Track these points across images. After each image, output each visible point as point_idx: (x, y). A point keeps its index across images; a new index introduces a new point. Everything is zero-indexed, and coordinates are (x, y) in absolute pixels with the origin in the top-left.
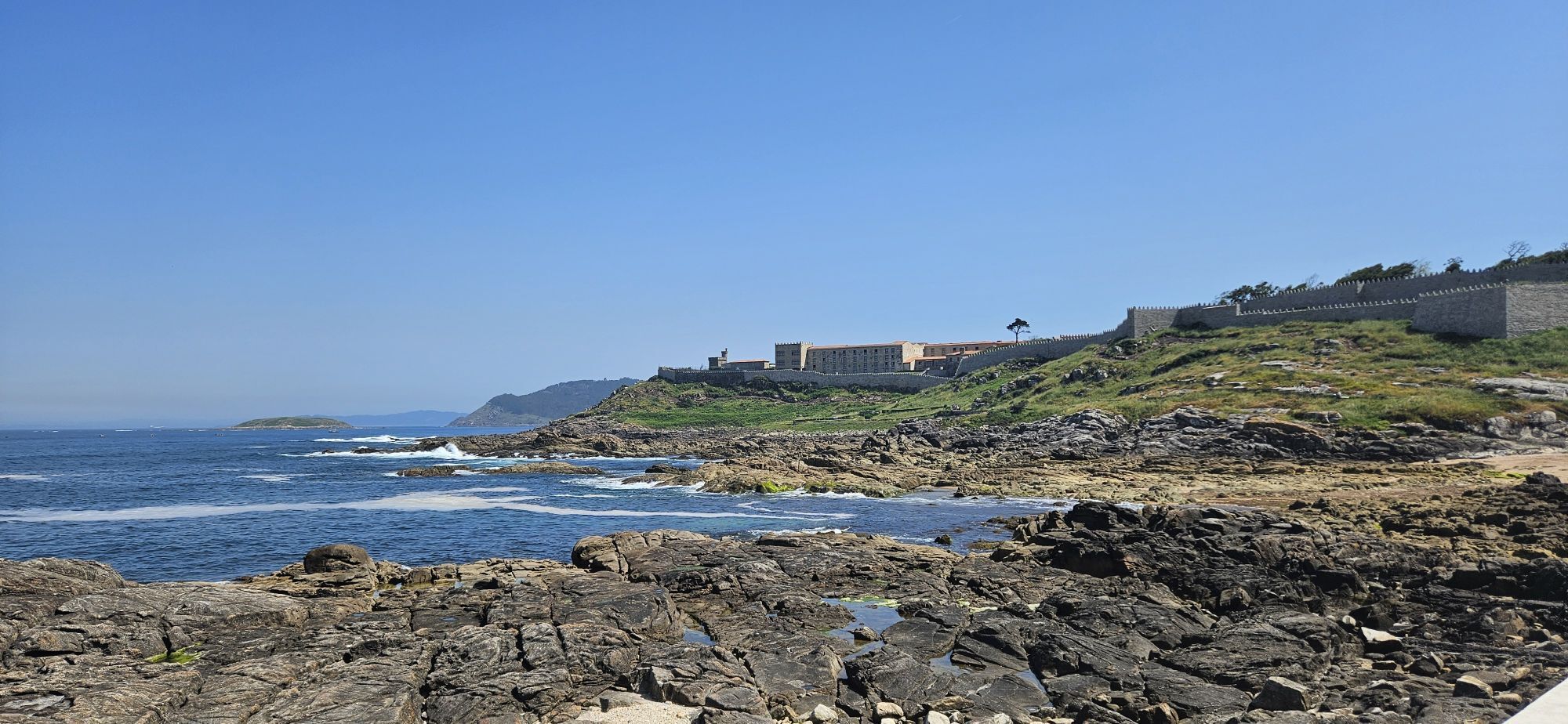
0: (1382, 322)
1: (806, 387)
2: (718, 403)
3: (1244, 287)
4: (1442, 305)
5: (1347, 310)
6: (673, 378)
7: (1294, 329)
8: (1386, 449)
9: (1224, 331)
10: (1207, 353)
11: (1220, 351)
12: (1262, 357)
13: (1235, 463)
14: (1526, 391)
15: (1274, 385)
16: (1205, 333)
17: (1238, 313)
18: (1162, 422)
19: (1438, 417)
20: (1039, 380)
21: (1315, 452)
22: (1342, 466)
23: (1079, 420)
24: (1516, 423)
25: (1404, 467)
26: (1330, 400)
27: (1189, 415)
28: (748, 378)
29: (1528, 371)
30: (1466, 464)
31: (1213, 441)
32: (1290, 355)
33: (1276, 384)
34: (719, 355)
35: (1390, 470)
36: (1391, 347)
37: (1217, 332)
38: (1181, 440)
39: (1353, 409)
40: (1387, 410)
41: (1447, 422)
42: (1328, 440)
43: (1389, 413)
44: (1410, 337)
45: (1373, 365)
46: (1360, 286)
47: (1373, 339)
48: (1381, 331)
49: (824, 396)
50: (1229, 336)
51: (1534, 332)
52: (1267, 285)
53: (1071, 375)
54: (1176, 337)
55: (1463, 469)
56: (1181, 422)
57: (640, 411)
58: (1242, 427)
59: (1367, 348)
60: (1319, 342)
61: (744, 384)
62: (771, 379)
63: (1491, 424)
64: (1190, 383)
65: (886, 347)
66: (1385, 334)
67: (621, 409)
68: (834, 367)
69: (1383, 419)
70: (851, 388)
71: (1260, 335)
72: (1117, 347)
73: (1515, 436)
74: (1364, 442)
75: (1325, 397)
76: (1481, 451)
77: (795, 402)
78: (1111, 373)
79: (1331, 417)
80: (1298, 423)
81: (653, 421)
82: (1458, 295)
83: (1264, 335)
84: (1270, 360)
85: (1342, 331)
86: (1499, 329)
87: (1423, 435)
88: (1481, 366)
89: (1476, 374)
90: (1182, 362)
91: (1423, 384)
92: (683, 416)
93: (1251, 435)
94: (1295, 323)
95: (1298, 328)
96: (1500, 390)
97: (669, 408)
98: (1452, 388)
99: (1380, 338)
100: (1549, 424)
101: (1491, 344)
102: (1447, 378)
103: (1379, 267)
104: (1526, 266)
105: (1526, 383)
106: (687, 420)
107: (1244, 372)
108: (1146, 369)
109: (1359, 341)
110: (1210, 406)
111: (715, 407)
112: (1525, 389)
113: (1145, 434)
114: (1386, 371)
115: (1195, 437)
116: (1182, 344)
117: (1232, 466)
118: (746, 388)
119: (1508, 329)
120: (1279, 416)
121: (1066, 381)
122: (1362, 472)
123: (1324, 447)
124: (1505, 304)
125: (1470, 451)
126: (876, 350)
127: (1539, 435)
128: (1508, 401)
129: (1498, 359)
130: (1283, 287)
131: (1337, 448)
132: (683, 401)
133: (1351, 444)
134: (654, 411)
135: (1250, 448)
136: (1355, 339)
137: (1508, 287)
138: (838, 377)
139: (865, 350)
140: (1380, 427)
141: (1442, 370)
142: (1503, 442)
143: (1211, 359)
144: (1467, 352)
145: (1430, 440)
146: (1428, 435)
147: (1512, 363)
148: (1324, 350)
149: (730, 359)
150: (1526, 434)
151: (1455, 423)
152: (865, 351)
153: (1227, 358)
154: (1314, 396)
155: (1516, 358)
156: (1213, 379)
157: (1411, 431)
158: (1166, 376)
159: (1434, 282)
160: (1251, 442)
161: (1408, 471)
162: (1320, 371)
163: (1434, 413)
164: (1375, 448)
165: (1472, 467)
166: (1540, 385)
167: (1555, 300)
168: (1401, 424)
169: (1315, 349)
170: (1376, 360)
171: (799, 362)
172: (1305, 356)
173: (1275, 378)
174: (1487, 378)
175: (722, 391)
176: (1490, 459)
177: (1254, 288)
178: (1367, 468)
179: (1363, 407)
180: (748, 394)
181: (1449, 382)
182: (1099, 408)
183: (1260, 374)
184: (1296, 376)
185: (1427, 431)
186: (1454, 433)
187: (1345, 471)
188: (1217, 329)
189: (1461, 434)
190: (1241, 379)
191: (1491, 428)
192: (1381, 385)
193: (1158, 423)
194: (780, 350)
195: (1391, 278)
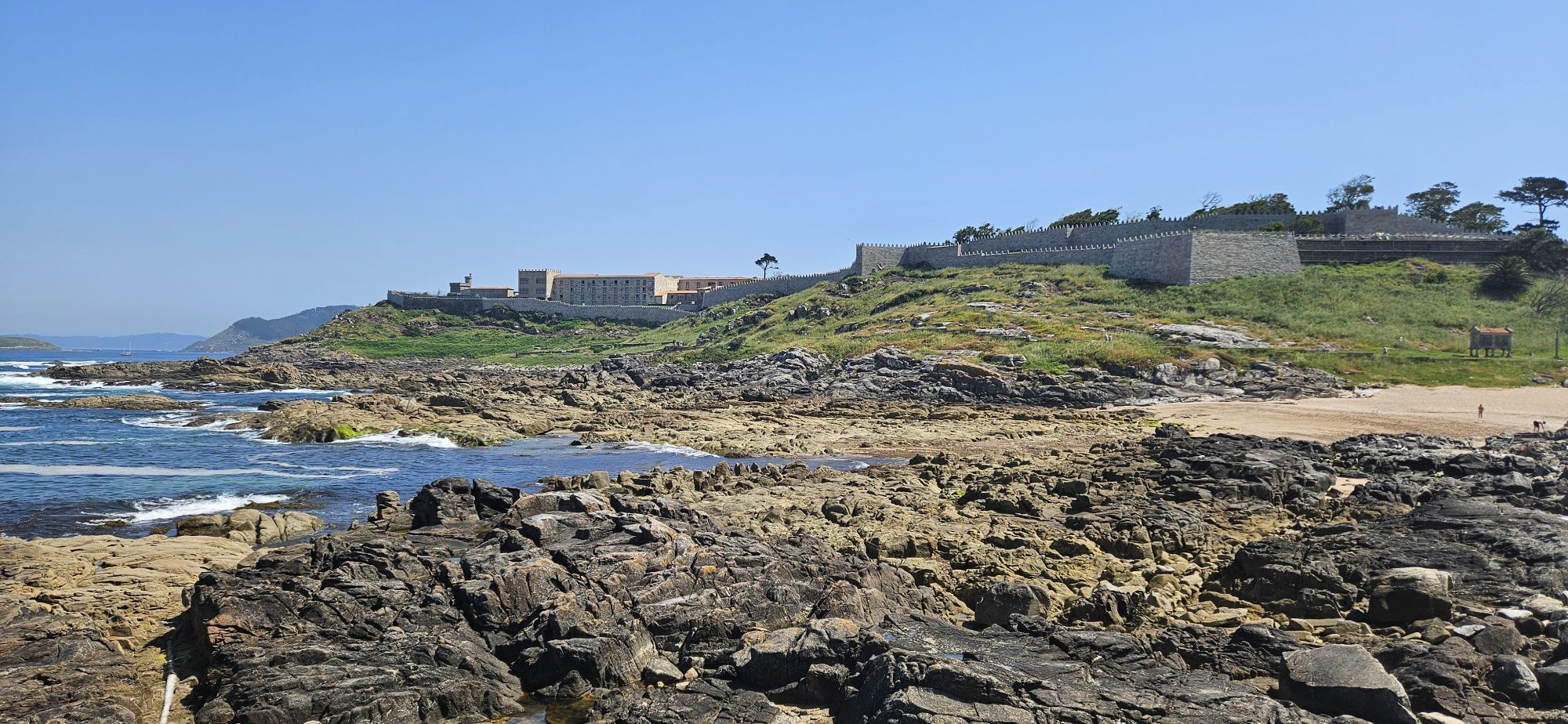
0: (1084, 267)
1: (550, 318)
2: (450, 332)
3: (969, 228)
4: (1136, 251)
5: (1055, 254)
6: (401, 303)
7: (1007, 271)
8: (1060, 394)
9: (944, 271)
10: (924, 293)
11: (936, 291)
12: (971, 298)
13: (913, 407)
14: (1198, 338)
15: (972, 325)
16: (927, 273)
17: (959, 253)
18: (863, 362)
19: (1113, 362)
20: (766, 316)
21: (994, 396)
22: (1014, 412)
23: (782, 358)
24: (1183, 370)
25: (1071, 414)
26: (1020, 343)
27: (888, 355)
28: (486, 306)
29: (1203, 318)
30: (1127, 412)
31: (903, 383)
32: (995, 296)
33: (977, 325)
34: (463, 281)
35: (1057, 417)
36: (1087, 291)
37: (938, 272)
38: (874, 382)
39: (1037, 353)
40: (1068, 354)
41: (1120, 367)
42: (1008, 384)
43: (1069, 357)
44: (1105, 282)
45: (1067, 308)
46: (1069, 230)
47: (1073, 284)
48: (1081, 275)
49: (568, 328)
50: (948, 277)
51: (1214, 281)
52: (989, 227)
53: (796, 311)
54: (901, 275)
55: (1124, 417)
56: (879, 361)
57: (358, 339)
58: (932, 369)
59: (1066, 292)
60: (1024, 285)
61: (482, 313)
62: (513, 307)
63: (1159, 370)
64: (899, 322)
65: (638, 279)
66: (1084, 278)
67: (336, 336)
68: (583, 298)
69: (1064, 363)
70: (598, 321)
71: (974, 276)
72: (843, 285)
73: (1180, 383)
74: (1041, 387)
75: (1016, 339)
76: (1147, 398)
77: (536, 333)
78: (833, 311)
79: (1016, 360)
80: (984, 366)
81: (371, 350)
82: (1150, 241)
83: (978, 276)
84: (977, 301)
85: (1048, 275)
86: (1183, 277)
87: (1097, 381)
88: (1163, 313)
89: (1157, 320)
90: (900, 301)
91: (1108, 329)
92: (408, 346)
93: (939, 378)
94: (1008, 266)
95: (1010, 271)
96: (1175, 337)
97: (393, 336)
98: (1134, 334)
99: (1080, 282)
100: (1213, 371)
101: (1175, 290)
102: (1131, 323)
103: (1088, 212)
104: (1216, 217)
105: (1198, 329)
106: (413, 350)
107: (949, 313)
108: (867, 308)
109: (1060, 285)
110: (910, 347)
111: (446, 337)
112: (1197, 337)
113: (844, 375)
114: (1079, 315)
115: (887, 379)
116: (905, 283)
117: (909, 410)
118: (484, 316)
119: (1191, 277)
120: (969, 359)
121: (791, 318)
122: (1031, 418)
123: (1004, 392)
124: (1190, 251)
125: (1137, 397)
126: (627, 282)
127: (1201, 383)
128: (1180, 347)
129: (1179, 306)
130: (1003, 229)
131: (1017, 392)
132: (410, 328)
133: (1029, 388)
134: (375, 338)
135: (935, 391)
136: (1058, 283)
137: (1194, 235)
138: (585, 308)
139: (616, 280)
140: (1060, 372)
141: (1127, 315)
142: (1167, 389)
143: (926, 299)
144: (1153, 298)
145: (1101, 386)
146: (1101, 380)
147: (1191, 310)
148: (1028, 292)
149: (474, 285)
150: (1191, 381)
151: (1125, 369)
152: (616, 282)
153: (940, 299)
154: (1006, 338)
155: (1195, 306)
156: (919, 319)
157: (1086, 376)
158: (880, 315)
159: (1134, 228)
160: (937, 385)
161: (1073, 418)
162: (1019, 314)
163: (1109, 358)
164: (1051, 393)
165: (1132, 415)
166: (1210, 332)
167: (1235, 249)
168: (1079, 369)
169: (1020, 291)
170: (1072, 304)
171: (544, 290)
172: (1010, 298)
173: (976, 319)
174: (1165, 324)
175: (457, 319)
176: (1153, 407)
177: (978, 230)
178: (1036, 414)
179: (1047, 351)
180: (485, 323)
181: (1131, 327)
182: (805, 347)
183: (962, 315)
184: (996, 317)
185: (1101, 377)
186: (1125, 379)
187: (1016, 417)
188: (940, 269)
189: (1132, 380)
190: (946, 319)
191: (1159, 375)
192: (1070, 329)
193: (858, 363)
194: (524, 277)
195: (1097, 224)
